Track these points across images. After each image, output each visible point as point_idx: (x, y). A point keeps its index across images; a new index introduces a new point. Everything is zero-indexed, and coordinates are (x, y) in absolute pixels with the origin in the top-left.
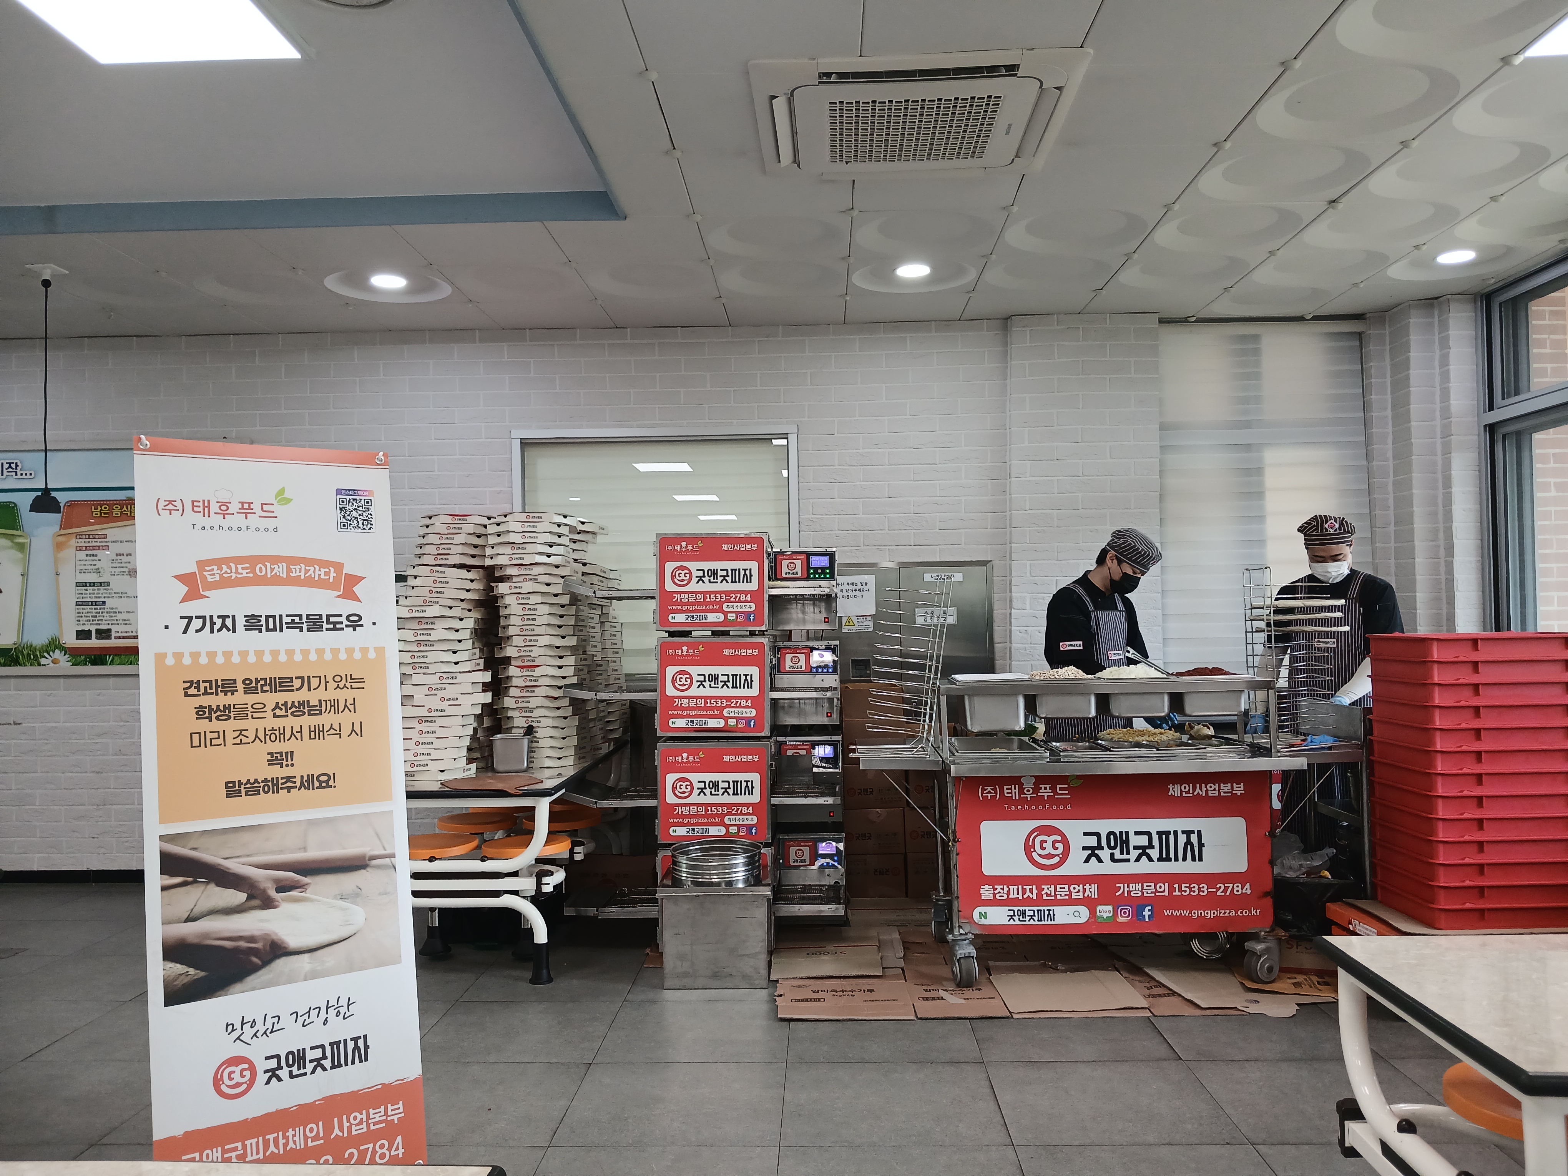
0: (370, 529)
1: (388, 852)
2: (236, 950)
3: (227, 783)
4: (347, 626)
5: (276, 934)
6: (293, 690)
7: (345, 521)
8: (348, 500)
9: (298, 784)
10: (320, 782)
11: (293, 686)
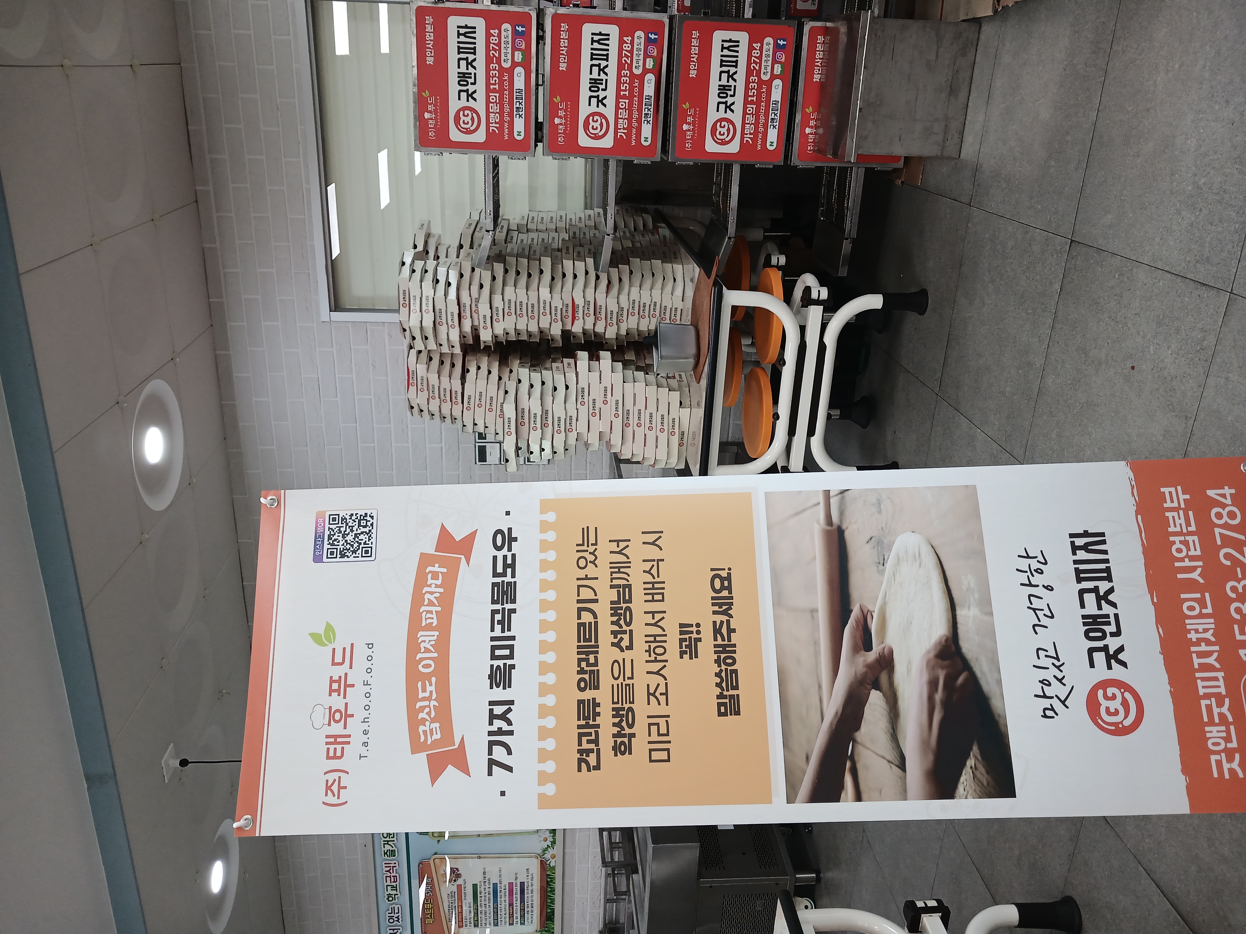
0: (372, 517)
1: (821, 499)
2: (946, 704)
3: (720, 714)
4: (510, 549)
5: (928, 652)
6: (596, 623)
7: (360, 551)
8: (329, 546)
9: (724, 618)
10: (723, 588)
11: (590, 623)
